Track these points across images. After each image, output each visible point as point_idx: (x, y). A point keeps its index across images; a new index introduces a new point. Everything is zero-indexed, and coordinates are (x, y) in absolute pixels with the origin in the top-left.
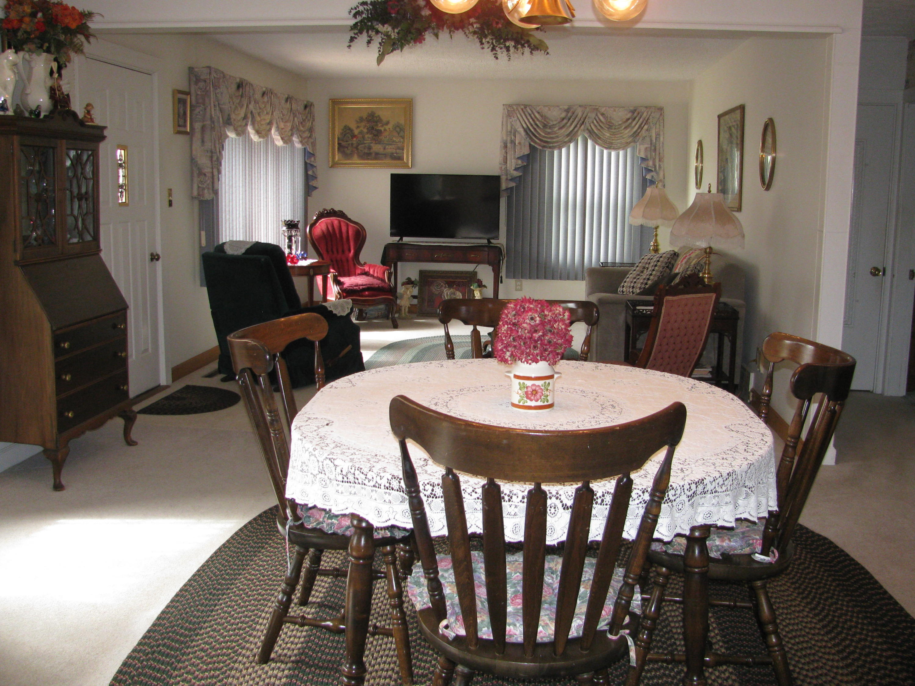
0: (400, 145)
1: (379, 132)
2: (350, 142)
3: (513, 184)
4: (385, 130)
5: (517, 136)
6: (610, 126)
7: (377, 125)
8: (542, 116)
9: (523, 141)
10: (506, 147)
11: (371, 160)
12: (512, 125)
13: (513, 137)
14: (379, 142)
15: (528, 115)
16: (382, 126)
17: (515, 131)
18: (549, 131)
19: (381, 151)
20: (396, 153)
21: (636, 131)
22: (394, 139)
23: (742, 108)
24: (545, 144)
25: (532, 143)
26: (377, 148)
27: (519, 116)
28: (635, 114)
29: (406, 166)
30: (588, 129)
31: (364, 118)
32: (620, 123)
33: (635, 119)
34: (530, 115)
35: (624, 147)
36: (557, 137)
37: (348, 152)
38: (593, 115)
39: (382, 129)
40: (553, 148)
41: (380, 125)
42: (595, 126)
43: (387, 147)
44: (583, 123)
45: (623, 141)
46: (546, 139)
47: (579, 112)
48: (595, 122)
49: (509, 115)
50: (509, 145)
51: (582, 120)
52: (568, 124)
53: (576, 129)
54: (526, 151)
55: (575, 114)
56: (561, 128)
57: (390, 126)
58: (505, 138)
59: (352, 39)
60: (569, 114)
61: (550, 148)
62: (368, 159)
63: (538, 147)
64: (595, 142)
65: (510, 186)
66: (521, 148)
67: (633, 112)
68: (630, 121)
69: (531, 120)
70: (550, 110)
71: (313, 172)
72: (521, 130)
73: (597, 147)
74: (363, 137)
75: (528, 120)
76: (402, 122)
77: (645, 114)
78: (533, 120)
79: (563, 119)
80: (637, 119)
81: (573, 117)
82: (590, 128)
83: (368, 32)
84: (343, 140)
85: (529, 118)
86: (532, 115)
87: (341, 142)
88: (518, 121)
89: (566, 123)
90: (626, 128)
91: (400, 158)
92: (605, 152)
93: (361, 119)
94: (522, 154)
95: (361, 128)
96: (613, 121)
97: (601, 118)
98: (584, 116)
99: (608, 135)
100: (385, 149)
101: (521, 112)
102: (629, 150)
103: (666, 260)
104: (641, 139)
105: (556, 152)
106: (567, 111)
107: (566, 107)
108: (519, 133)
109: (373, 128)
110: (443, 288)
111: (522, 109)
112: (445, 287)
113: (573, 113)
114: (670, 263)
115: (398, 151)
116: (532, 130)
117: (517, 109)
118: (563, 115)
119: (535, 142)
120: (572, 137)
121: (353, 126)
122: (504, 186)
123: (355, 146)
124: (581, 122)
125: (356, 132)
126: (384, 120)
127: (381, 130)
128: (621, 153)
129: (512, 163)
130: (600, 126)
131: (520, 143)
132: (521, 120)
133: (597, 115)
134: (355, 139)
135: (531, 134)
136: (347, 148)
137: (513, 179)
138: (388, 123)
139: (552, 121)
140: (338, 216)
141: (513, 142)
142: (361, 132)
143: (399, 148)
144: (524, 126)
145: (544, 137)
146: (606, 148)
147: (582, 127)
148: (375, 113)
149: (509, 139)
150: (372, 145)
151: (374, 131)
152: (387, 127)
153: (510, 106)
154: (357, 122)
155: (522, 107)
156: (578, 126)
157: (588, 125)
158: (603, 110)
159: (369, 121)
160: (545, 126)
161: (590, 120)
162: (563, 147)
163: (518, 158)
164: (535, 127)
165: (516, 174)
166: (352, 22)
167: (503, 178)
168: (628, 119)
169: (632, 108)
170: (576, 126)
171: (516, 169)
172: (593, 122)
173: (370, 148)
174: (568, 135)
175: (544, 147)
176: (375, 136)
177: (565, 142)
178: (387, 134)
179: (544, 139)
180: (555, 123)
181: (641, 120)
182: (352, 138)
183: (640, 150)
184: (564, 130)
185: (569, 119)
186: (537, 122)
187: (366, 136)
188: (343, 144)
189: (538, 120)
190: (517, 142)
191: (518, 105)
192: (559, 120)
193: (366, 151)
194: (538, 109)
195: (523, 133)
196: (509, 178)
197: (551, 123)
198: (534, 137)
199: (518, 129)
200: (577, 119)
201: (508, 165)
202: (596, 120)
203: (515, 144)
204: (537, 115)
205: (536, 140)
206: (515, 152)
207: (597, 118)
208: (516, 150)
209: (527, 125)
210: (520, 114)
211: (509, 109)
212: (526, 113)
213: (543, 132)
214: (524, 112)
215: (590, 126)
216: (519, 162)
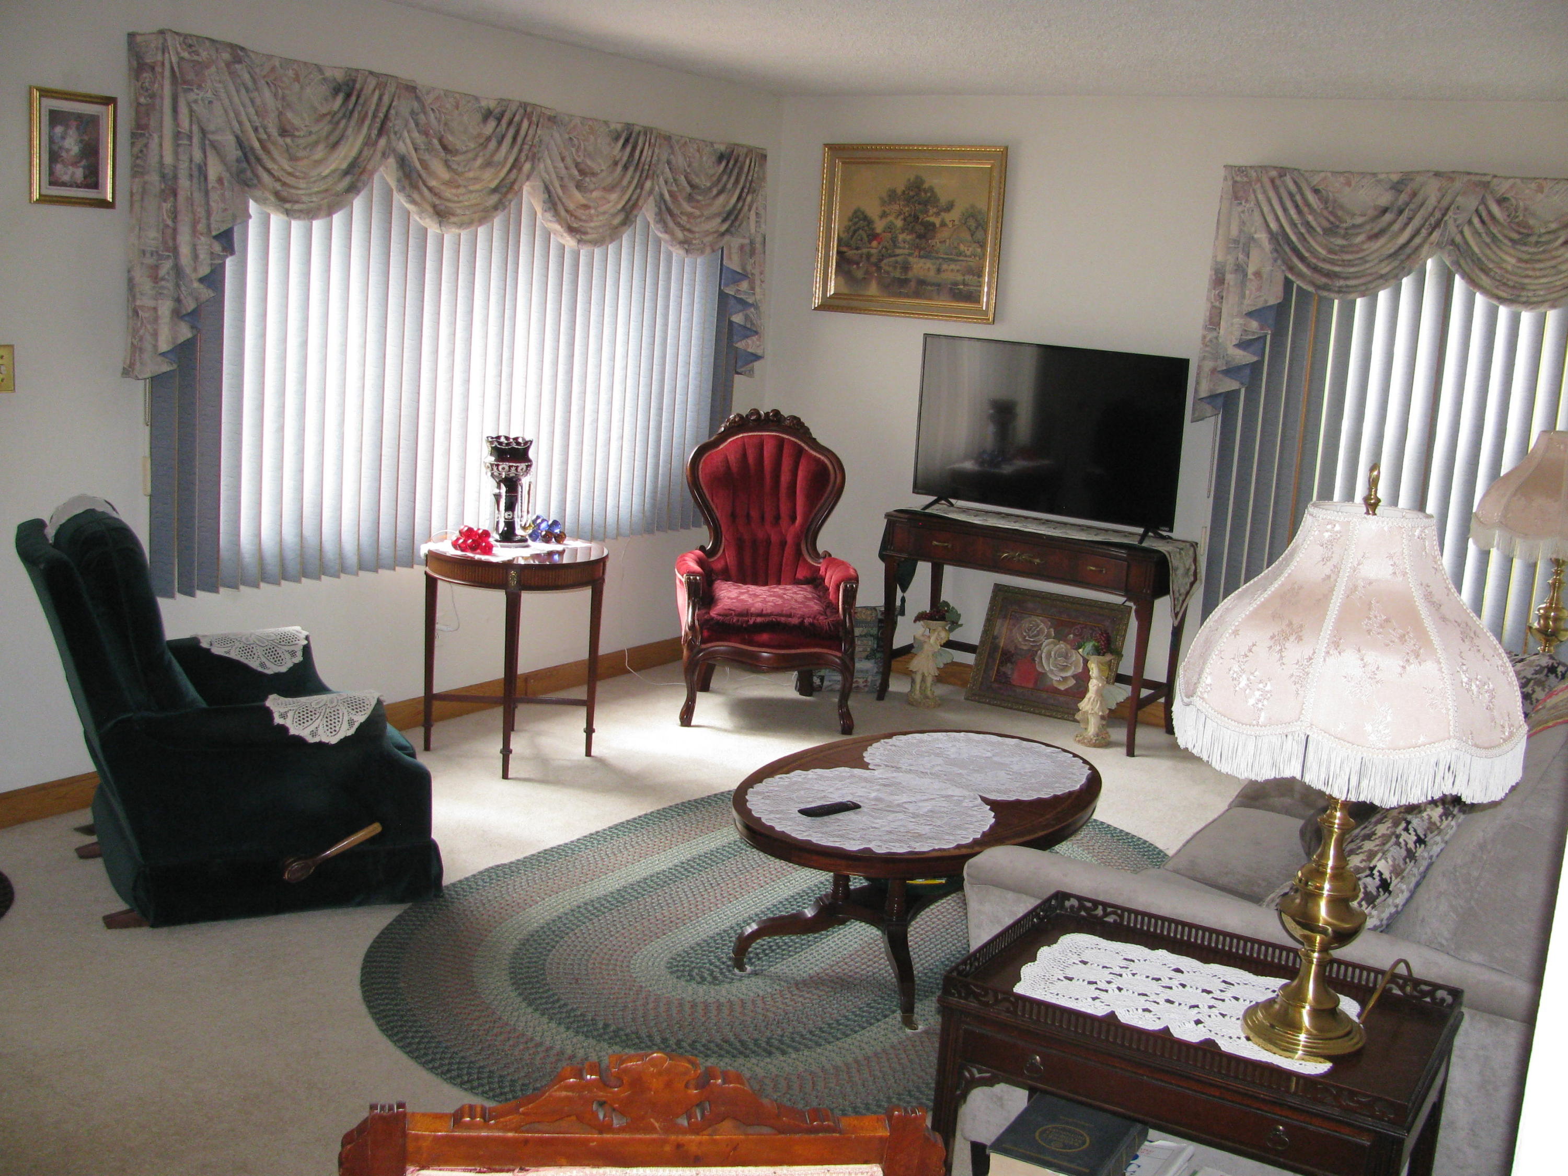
0: (973, 262)
1: (930, 229)
2: (865, 251)
3: (1221, 384)
4: (943, 224)
5: (1254, 253)
6: (1521, 235)
7: (926, 212)
8: (1325, 201)
9: (1267, 269)
10: (1219, 280)
11: (907, 296)
12: (1243, 223)
13: (1241, 256)
14: (927, 254)
15: (1285, 196)
16: (937, 214)
17: (1252, 239)
18: (1342, 242)
19: (931, 275)
20: (965, 284)
22: (962, 247)
24: (1324, 280)
25: (1290, 276)
26: (921, 267)
27: (1261, 197)
29: (984, 319)
30: (1453, 242)
31: (899, 191)
32: (1553, 226)
34: (1291, 196)
36: (1364, 260)
37: (860, 274)
38: (1472, 202)
39: (937, 221)
40: (1350, 291)
41: (932, 211)
42: (1476, 233)
43: (945, 267)
44: (1437, 225)
46: (1327, 266)
47: (1431, 192)
48: (1476, 221)
49: (1237, 194)
50: (1230, 278)
51: (1438, 215)
52: (1396, 227)
53: (1417, 241)
54: (1273, 296)
55: (1419, 199)
56: (1374, 236)
57: (954, 216)
58: (1220, 257)
60: (1404, 197)
61: (1340, 291)
62: (900, 295)
63: (1308, 288)
64: (1473, 283)
65: (1222, 389)
66: (1259, 289)
69: (1292, 212)
70: (1348, 184)
71: (747, 317)
72: (1263, 237)
73: (1479, 299)
74: (894, 240)
75: (1285, 210)
76: (981, 205)
78: (1300, 212)
79: (1385, 211)
81: (1412, 206)
82: (1458, 239)
84: (848, 245)
85: (1289, 205)
86: (1298, 198)
87: (844, 249)
88: (1257, 214)
89: (1391, 224)
91: (972, 297)
92: (1504, 312)
93: (892, 196)
94: (1260, 304)
95: (891, 218)
96: (1532, 222)
97: (1495, 209)
98: (1445, 203)
99: (1512, 262)
100: (939, 271)
101: (1268, 186)
105: (1360, 303)
106: (1397, 187)
107: (1395, 178)
108: (1261, 246)
109: (916, 218)
110: (1042, 637)
111: (1272, 181)
112: (1048, 637)
113: (1414, 194)
115: (967, 277)
116: (1293, 238)
117: (1259, 180)
118: (1385, 199)
119: (1299, 273)
120: (1407, 261)
121: (873, 210)
122: (1196, 387)
123: (873, 259)
124: (1433, 220)
125: (879, 226)
126: (943, 200)
127: (933, 225)
128: (1549, 316)
129: (1230, 329)
130: (1491, 235)
131: (1258, 274)
132: (1266, 209)
133: (1483, 201)
134: (874, 244)
135: (1289, 251)
136: (858, 264)
137: (1232, 371)
138: (950, 207)
139: (1353, 215)
140: (786, 430)
141: (1240, 269)
142: (890, 228)
143: (970, 271)
144: (1273, 226)
145: (1324, 259)
146: (1505, 302)
147: (1436, 235)
148: (922, 182)
149: (1231, 260)
150: (911, 259)
151: (918, 227)
152: (947, 217)
153: (1241, 170)
154: (883, 203)
155: (1274, 173)
156: (1424, 232)
157: (1452, 228)
158: (1503, 188)
159: (908, 200)
160: (1330, 228)
161: (1462, 218)
162: (1379, 287)
163: (1250, 314)
164: (1303, 230)
165: (1244, 357)
167: (1197, 367)
170: (1417, 233)
171: (1243, 345)
172: (1470, 222)
173: (906, 268)
174: (1394, 259)
175: (1325, 287)
176: (920, 237)
177: (1386, 275)
178: (944, 234)
179: (1321, 265)
180: (1359, 220)
182: (870, 242)
184: (1382, 241)
185: (1401, 212)
186: (1310, 218)
187: (901, 237)
188: (850, 253)
189: (1312, 210)
190: (1251, 270)
191: (1264, 168)
192: (1371, 213)
193: (897, 274)
194: (1315, 180)
195: (1267, 246)
196: (1220, 367)
197: (1349, 222)
198: (1296, 261)
199: (1256, 236)
200: (1423, 213)
201: (1222, 332)
202: (1480, 217)
203: (1246, 275)
204: (1311, 198)
205: (1301, 266)
206: (1243, 296)
207: (1481, 208)
208: (1247, 292)
209: (1281, 226)
210: (1265, 192)
211: (1238, 179)
212: (1282, 191)
213: (1324, 247)
214: (1275, 188)
215: (1462, 232)
216: (1254, 325)
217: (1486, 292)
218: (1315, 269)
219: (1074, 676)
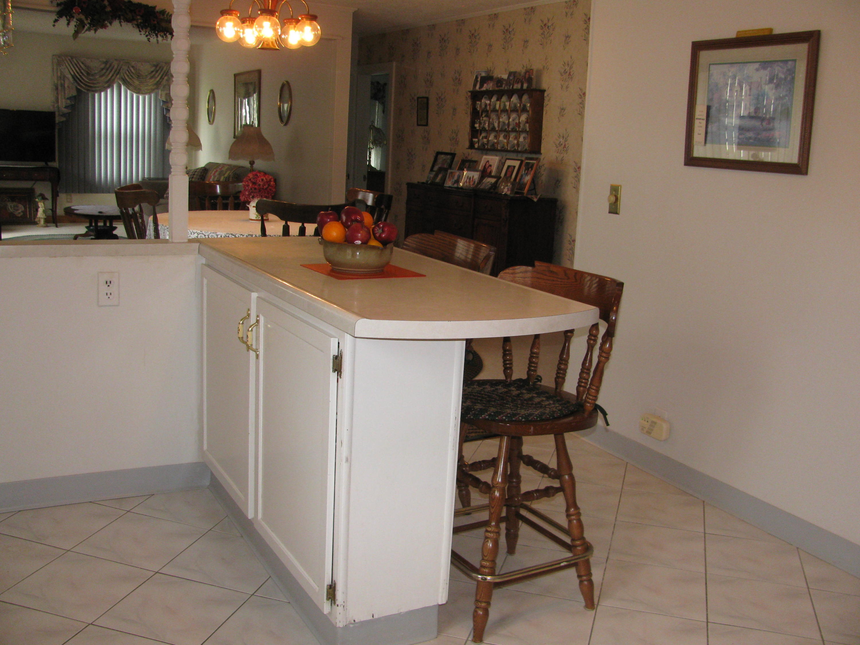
3: (64, 119)
5: (66, 81)
6: (139, 76)
8: (85, 66)
9: (71, 85)
10: (57, 89)
12: (61, 72)
13: (62, 82)
15: (74, 65)
17: (65, 77)
18: (91, 78)
21: (159, 81)
23: (259, 72)
24: (89, 88)
25: (79, 87)
27: (67, 65)
28: (158, 68)
30: (122, 78)
32: (147, 74)
33: (157, 71)
34: (76, 65)
35: (150, 93)
36: (98, 83)
38: (126, 67)
40: (96, 91)
42: (128, 76)
44: (118, 73)
45: (149, 88)
46: (89, 84)
47: (115, 64)
48: (127, 72)
49: (59, 64)
50: (60, 88)
51: (118, 71)
52: (107, 74)
53: (113, 78)
54: (74, 93)
55: (112, 66)
56: (101, 76)
58: (56, 82)
59: (56, 21)
60: (108, 66)
61: (93, 91)
63: (84, 90)
65: (62, 120)
66: (69, 91)
67: (156, 66)
68: (154, 73)
69: (77, 69)
70: (92, 61)
72: (69, 76)
73: (129, 91)
75: (75, 68)
77: (165, 69)
78: (79, 69)
79: (103, 69)
80: (159, 71)
81: (111, 68)
82: (123, 77)
83: (66, 17)
85: (75, 67)
86: (78, 65)
88: (66, 69)
89: (106, 73)
90: (152, 78)
92: (135, 95)
94: (70, 95)
96: (141, 72)
97: (132, 70)
98: (119, 68)
99: (138, 83)
102: (153, 95)
103: (200, 174)
104: (162, 87)
105: (97, 95)
106: (106, 63)
107: (105, 60)
108: (69, 79)
110: (7, 202)
111: (69, 60)
112: (9, 201)
113: (110, 65)
114: (202, 175)
116: (79, 77)
117: (65, 59)
118: (103, 66)
119: (81, 87)
120: (109, 84)
122: (57, 119)
128: (147, 97)
129: (63, 103)
130: (132, 76)
131: (68, 87)
133: (129, 67)
135: (78, 80)
137: (64, 115)
139: (94, 70)
141: (63, 86)
144: (72, 73)
145: (87, 82)
146: (136, 93)
147: (118, 76)
149: (59, 82)
153: (59, 56)
155: (70, 58)
156: (115, 75)
157: (122, 74)
158: (133, 63)
160: (88, 74)
161: (124, 71)
162: (103, 91)
163: (68, 99)
164: (81, 74)
165: (66, 111)
166: (58, 9)
167: (57, 114)
168: (152, 72)
169: (155, 63)
170: (113, 75)
171: (66, 107)
172: (126, 73)
174: (107, 82)
175: (88, 90)
177: (104, 87)
180: (96, 72)
181: (163, 72)
183: (161, 95)
184: (103, 78)
185: (107, 70)
186: (83, 71)
189: (83, 69)
190: (66, 86)
191: (66, 56)
192: (99, 70)
194: (82, 60)
195: (71, 79)
196: (61, 114)
197: (93, 72)
198: (80, 83)
199: (67, 76)
200: (114, 70)
201: (60, 103)
202: (128, 71)
203: (64, 87)
204: (82, 66)
205: (82, 85)
206: (65, 93)
207: (129, 70)
208: (66, 92)
209: (74, 73)
210: (68, 63)
211: (59, 59)
212: (73, 63)
213: (87, 78)
214: (71, 63)
215: (124, 75)
216: (69, 101)
217: (129, 89)
218: (86, 85)
219: (22, 212)
